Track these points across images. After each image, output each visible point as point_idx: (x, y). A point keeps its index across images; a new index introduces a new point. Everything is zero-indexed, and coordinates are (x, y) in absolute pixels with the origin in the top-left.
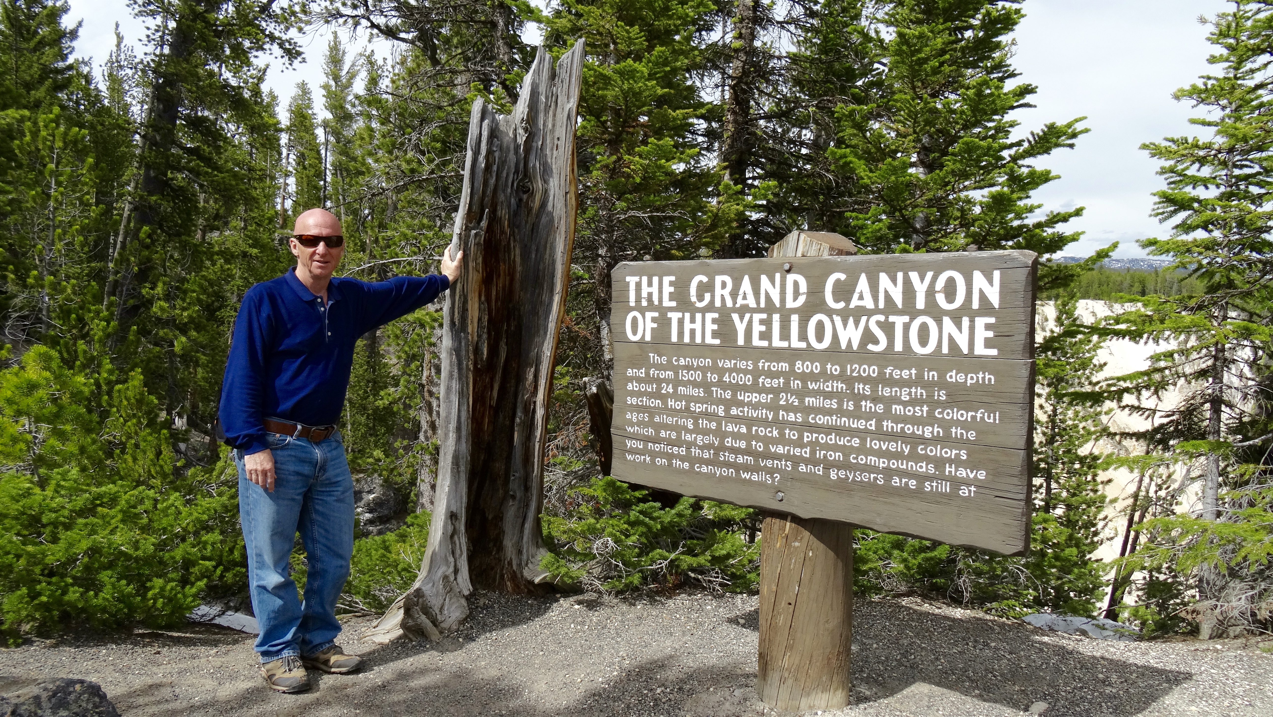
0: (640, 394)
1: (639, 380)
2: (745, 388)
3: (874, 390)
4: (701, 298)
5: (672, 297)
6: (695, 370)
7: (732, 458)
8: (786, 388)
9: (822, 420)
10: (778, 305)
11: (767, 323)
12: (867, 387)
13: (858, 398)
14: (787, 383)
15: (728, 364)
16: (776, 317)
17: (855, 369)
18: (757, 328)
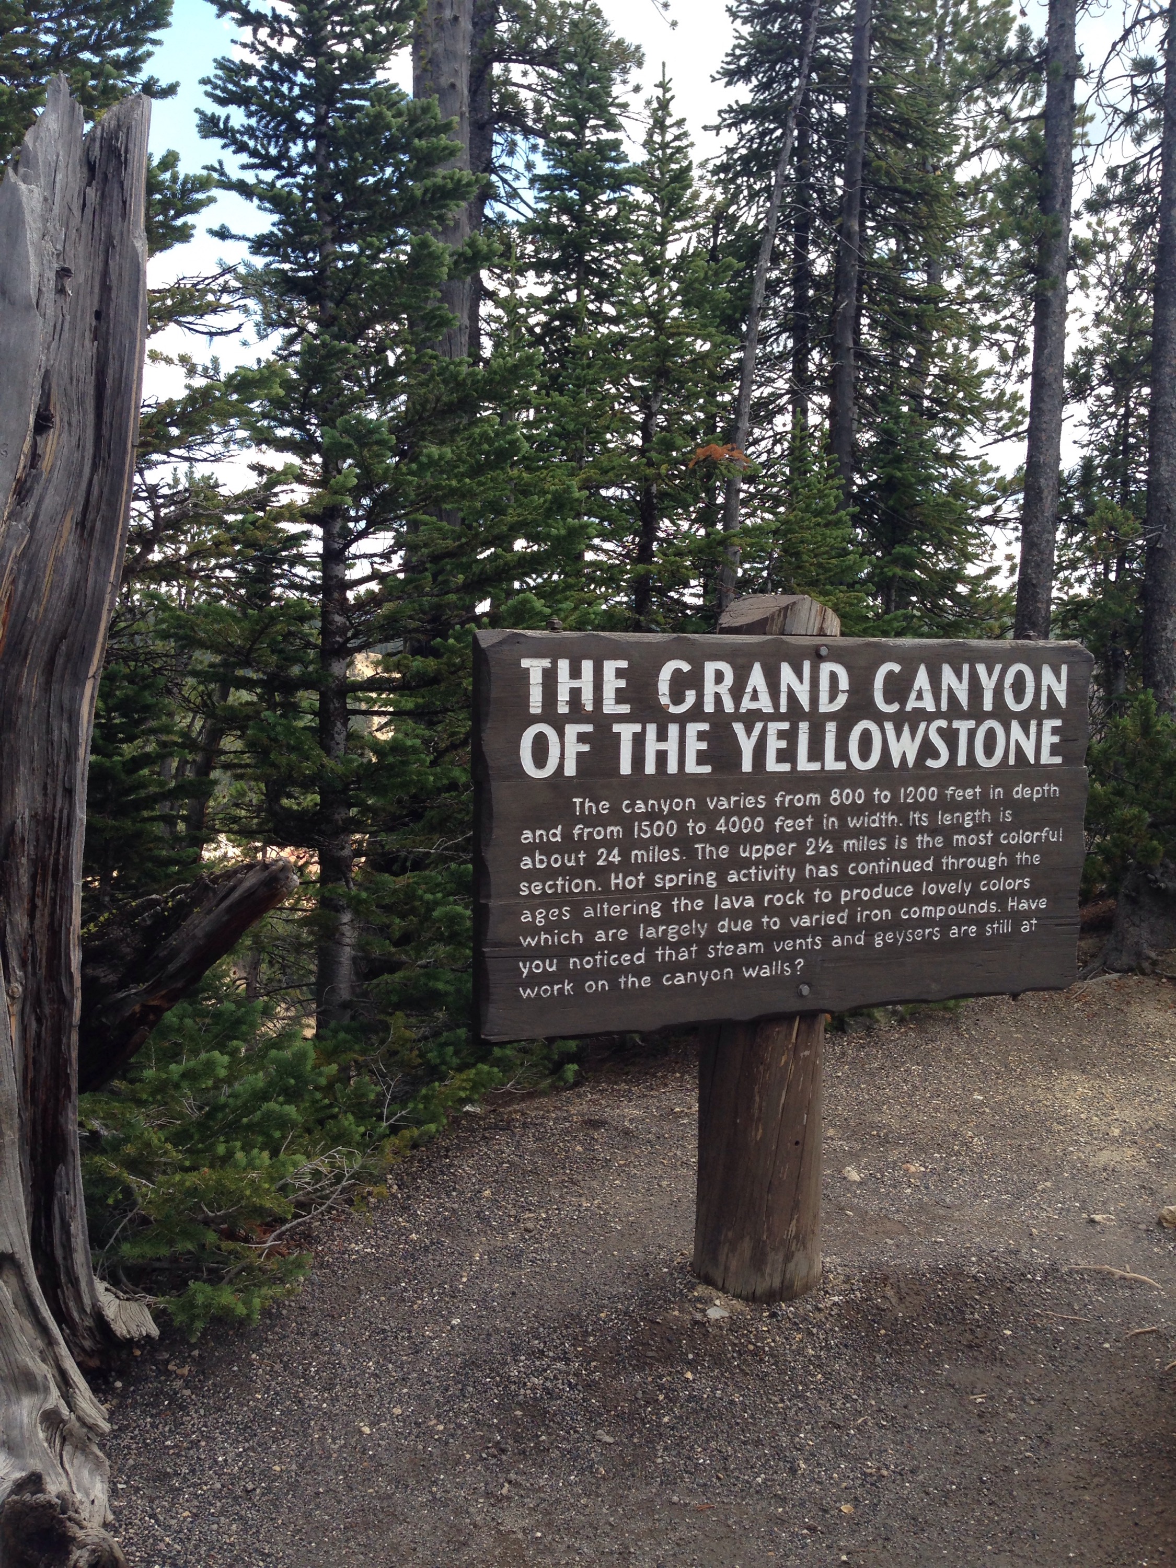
0: (549, 874)
1: (547, 849)
2: (752, 839)
3: (933, 818)
4: (677, 698)
5: (621, 696)
6: (665, 819)
7: (728, 950)
8: (817, 831)
9: (865, 869)
10: (807, 709)
11: (790, 736)
12: (924, 816)
13: (911, 831)
14: (818, 822)
15: (724, 804)
16: (804, 727)
17: (910, 794)
18: (774, 745)
